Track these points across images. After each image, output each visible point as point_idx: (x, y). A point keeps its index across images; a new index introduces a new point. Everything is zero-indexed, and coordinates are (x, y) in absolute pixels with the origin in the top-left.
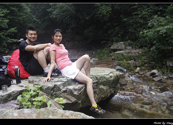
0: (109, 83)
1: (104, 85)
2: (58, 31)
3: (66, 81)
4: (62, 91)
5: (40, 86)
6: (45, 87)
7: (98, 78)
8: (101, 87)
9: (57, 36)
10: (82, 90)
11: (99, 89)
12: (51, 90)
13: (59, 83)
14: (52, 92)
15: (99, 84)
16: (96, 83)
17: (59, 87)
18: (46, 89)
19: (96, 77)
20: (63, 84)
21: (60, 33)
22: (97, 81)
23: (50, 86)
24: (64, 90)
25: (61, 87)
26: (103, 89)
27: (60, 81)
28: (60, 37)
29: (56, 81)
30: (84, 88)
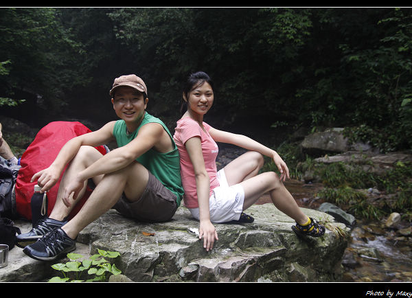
0: (316, 257)
1: (302, 263)
2: (200, 77)
3: (195, 243)
4: (182, 274)
5: (114, 255)
6: (132, 259)
7: (286, 238)
8: (293, 269)
9: (199, 94)
10: (241, 275)
11: (288, 273)
12: (149, 270)
13: (173, 249)
14: (151, 274)
15: (287, 259)
16: (280, 256)
17: (173, 261)
18: (133, 263)
19: (281, 237)
20: (187, 250)
21: (206, 84)
22: (284, 248)
23: (147, 257)
24: (189, 270)
25: (181, 262)
26: (300, 276)
27: (176, 242)
28: (207, 94)
29: (165, 239)
30: (248, 267)
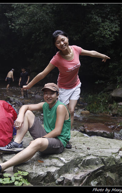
0: (119, 168)
1: (112, 172)
3: (63, 166)
4: (56, 182)
5: (26, 174)
6: (34, 176)
7: (105, 160)
8: (108, 175)
10: (84, 181)
11: (105, 178)
12: (42, 181)
13: (53, 170)
14: (42, 183)
15: (105, 170)
16: (102, 169)
17: (53, 176)
18: (34, 178)
19: (102, 160)
20: (59, 170)
22: (104, 165)
23: (41, 175)
24: (60, 180)
25: (56, 176)
26: (111, 179)
27: (54, 166)
30: (87, 177)
